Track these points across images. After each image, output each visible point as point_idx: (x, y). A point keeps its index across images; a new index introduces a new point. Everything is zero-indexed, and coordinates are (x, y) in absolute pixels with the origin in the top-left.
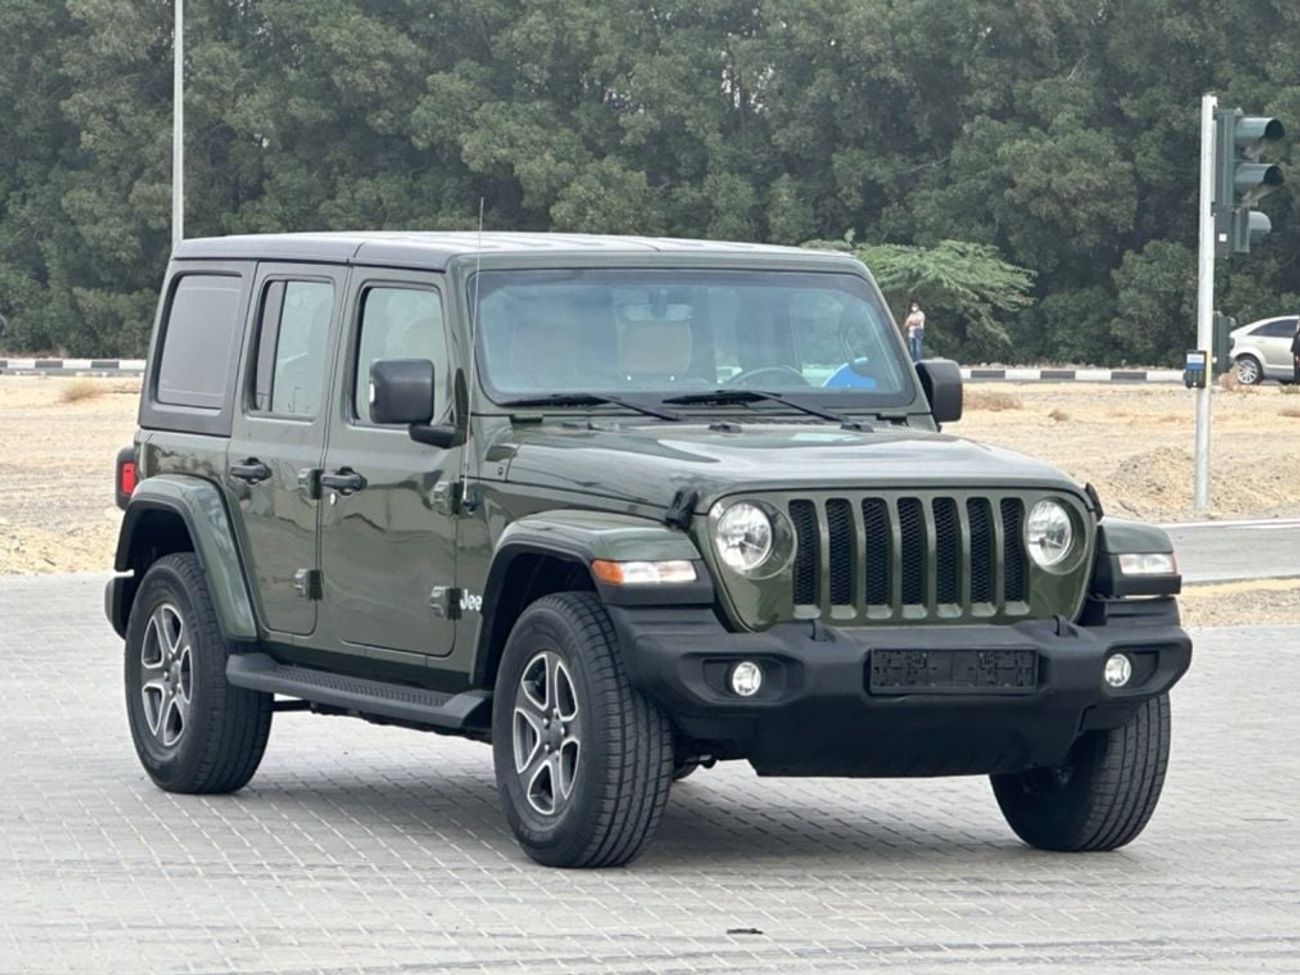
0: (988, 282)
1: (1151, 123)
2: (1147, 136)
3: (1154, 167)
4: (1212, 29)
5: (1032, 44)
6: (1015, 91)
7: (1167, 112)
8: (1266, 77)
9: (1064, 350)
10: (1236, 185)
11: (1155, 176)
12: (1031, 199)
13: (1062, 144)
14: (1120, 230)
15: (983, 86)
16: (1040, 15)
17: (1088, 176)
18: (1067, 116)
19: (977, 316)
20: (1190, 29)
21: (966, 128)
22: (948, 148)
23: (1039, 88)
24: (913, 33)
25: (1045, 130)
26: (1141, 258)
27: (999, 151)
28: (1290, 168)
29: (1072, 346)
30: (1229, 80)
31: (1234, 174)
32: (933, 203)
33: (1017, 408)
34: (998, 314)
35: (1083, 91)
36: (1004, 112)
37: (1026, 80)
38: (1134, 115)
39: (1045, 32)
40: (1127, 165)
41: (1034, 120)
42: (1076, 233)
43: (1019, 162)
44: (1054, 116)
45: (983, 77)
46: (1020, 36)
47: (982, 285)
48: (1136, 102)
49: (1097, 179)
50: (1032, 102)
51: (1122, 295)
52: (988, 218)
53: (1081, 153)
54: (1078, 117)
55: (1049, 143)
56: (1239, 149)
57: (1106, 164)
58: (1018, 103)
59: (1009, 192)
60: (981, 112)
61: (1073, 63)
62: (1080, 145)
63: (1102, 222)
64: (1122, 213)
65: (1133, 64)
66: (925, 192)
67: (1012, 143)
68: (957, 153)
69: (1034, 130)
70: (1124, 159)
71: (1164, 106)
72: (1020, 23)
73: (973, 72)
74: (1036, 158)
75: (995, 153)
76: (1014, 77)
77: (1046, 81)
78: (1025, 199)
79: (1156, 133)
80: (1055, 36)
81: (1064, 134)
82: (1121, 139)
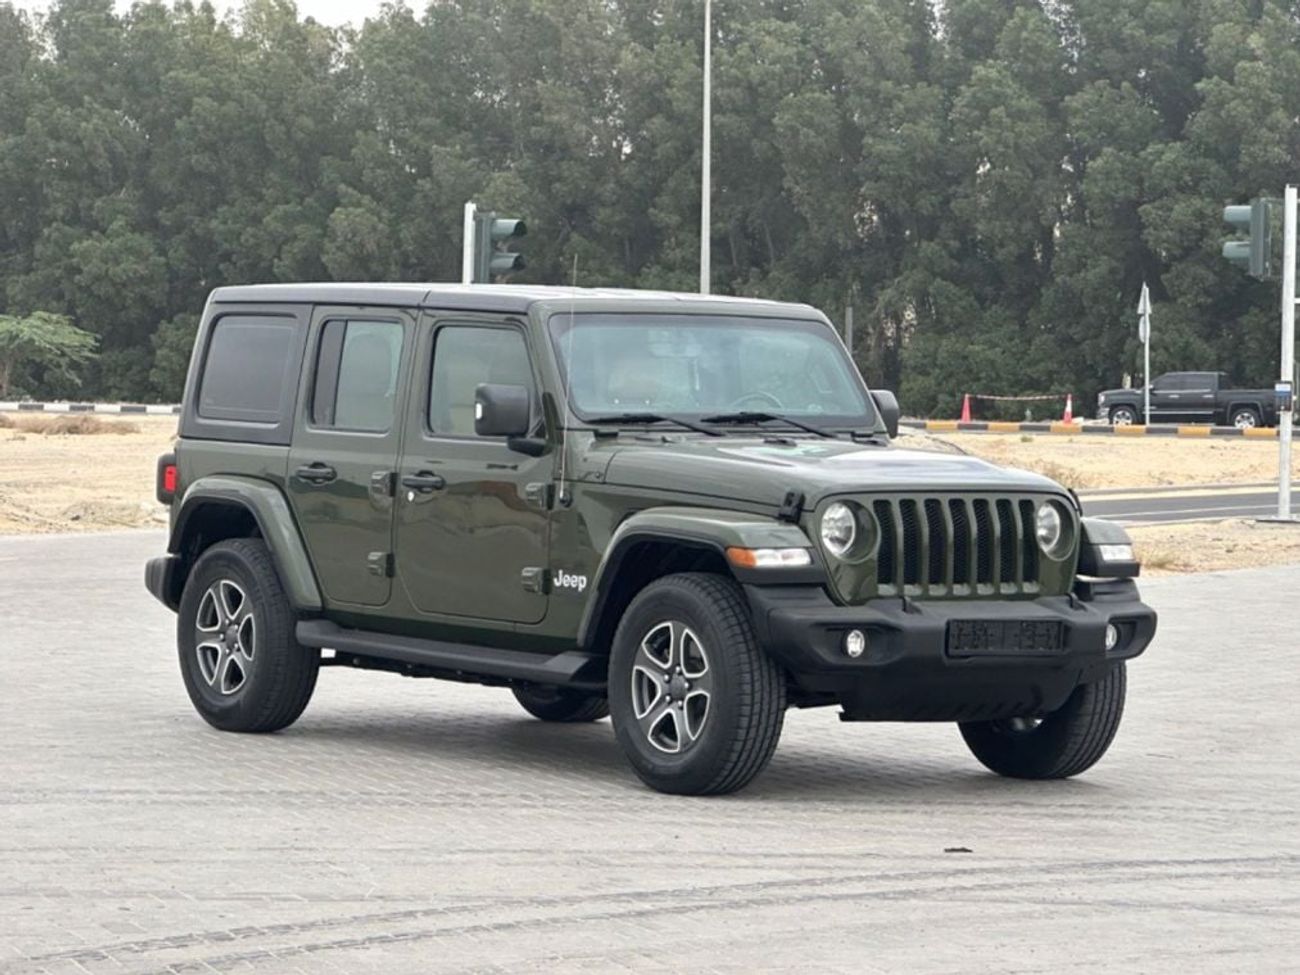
0: (66, 342)
1: (179, 228)
2: (176, 239)
3: (182, 261)
4: (225, 162)
5: (93, 170)
6: (80, 205)
7: (192, 221)
8: (261, 198)
9: (115, 392)
10: (491, 269)
11: (183, 267)
12: (93, 283)
13: (116, 244)
14: (157, 306)
15: (56, 201)
16: (101, 150)
17: (135, 266)
18: (120, 223)
19: (59, 366)
20: (209, 163)
21: (46, 231)
22: (30, 244)
23: (98, 203)
24: (6, 162)
25: (103, 232)
26: (172, 326)
27: (72, 248)
28: (282, 263)
29: (120, 389)
30: (237, 199)
31: (491, 260)
32: (20, 285)
33: (138, 432)
34: (74, 366)
35: (130, 206)
36: (74, 218)
37: (88, 196)
38: (168, 223)
39: (102, 163)
40: (162, 259)
41: (95, 226)
42: (124, 307)
43: (85, 256)
44: (110, 223)
45: (58, 195)
46: (86, 165)
47: (62, 344)
48: (170, 214)
49: (142, 269)
50: (94, 213)
51: (159, 352)
52: (60, 297)
53: (130, 250)
54: (127, 224)
55: (106, 243)
56: (494, 242)
57: (147, 259)
58: (82, 214)
59: (77, 277)
60: (56, 220)
61: (122, 186)
62: (129, 244)
63: (143, 299)
64: (158, 294)
65: (168, 185)
66: (15, 278)
67: (80, 242)
68: (38, 248)
69: (95, 233)
70: (160, 255)
71: (189, 217)
72: (85, 155)
73: (49, 190)
74: (99, 252)
75: (68, 250)
76: (80, 195)
77: (104, 198)
78: (89, 283)
79: (183, 236)
80: (110, 166)
81: (118, 236)
82: (158, 241)
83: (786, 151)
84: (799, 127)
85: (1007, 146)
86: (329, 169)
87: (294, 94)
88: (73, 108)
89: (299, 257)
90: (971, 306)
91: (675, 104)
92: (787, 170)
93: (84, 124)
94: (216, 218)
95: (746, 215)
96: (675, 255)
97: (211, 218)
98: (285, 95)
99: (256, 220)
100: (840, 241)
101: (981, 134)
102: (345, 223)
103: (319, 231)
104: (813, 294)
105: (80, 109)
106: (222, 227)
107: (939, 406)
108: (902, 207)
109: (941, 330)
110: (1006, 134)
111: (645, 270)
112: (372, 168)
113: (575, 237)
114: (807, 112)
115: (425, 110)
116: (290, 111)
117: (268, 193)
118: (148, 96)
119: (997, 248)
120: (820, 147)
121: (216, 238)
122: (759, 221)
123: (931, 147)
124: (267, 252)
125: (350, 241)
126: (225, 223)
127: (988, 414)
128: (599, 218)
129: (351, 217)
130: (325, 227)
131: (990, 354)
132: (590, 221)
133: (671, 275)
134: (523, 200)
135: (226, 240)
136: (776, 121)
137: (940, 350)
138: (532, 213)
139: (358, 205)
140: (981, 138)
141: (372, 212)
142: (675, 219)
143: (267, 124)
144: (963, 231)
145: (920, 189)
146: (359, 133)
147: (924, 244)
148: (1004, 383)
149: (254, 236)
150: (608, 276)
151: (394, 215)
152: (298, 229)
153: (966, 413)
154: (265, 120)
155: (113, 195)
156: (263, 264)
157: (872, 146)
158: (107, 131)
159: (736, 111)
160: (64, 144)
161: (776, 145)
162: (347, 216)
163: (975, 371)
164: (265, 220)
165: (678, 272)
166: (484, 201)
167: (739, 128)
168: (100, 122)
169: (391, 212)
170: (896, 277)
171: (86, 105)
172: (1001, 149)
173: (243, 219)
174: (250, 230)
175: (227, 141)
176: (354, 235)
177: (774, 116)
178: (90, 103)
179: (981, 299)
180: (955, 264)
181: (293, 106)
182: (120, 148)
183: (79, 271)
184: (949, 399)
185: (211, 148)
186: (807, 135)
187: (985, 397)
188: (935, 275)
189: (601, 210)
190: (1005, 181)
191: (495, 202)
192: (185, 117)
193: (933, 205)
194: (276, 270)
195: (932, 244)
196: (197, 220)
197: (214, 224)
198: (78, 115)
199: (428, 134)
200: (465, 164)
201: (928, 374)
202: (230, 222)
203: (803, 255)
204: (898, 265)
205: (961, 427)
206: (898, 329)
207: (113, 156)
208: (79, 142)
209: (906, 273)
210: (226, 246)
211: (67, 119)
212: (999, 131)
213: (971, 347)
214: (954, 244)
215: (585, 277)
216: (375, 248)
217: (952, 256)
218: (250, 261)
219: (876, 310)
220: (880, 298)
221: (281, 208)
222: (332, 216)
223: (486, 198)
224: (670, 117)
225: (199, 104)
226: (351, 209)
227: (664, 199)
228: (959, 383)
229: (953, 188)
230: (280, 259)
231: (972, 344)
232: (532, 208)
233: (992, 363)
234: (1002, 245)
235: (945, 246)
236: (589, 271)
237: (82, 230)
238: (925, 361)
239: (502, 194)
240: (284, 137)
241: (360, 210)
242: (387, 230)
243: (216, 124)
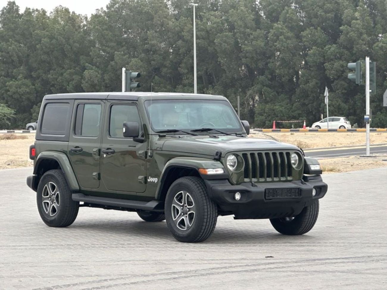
0: (6, 112)
1: (38, 77)
2: (37, 81)
3: (39, 87)
5: (13, 61)
6: (9, 71)
7: (42, 75)
8: (63, 68)
9: (21, 127)
10: (130, 87)
12: (13, 95)
13: (20, 82)
14: (32, 101)
16: (15, 55)
17: (25, 89)
18: (21, 76)
19: (4, 119)
20: (47, 58)
23: (15, 71)
25: (16, 79)
26: (37, 107)
27: (6, 84)
28: (69, 87)
29: (22, 126)
30: (56, 68)
31: (130, 85)
33: (27, 138)
34: (9, 119)
35: (24, 71)
36: (7, 75)
37: (11, 69)
38: (35, 76)
39: (15, 58)
40: (34, 87)
41: (14, 77)
42: (22, 101)
43: (10, 86)
44: (18, 76)
45: (2, 68)
46: (10, 60)
47: (5, 113)
48: (35, 73)
49: (28, 90)
50: (13, 74)
51: (33, 115)
52: (4, 99)
53: (24, 84)
54: (23, 77)
55: (17, 82)
56: (131, 79)
57: (29, 87)
58: (10, 74)
59: (8, 93)
60: (2, 76)
61: (21, 66)
62: (24, 82)
63: (28, 99)
64: (32, 97)
65: (35, 65)
67: (9, 82)
69: (13, 80)
70: (32, 86)
71: (41, 74)
72: (10, 57)
74: (14, 85)
75: (5, 85)
76: (9, 68)
77: (16, 69)
78: (12, 94)
79: (39, 80)
80: (18, 59)
81: (20, 80)
82: (32, 81)
83: (218, 50)
84: (222, 43)
85: (285, 48)
86: (83, 59)
87: (73, 37)
88: (6, 42)
89: (74, 85)
90: (275, 95)
91: (185, 37)
92: (219, 56)
93: (10, 47)
94: (50, 74)
95: (207, 69)
96: (186, 82)
97: (48, 75)
98: (70, 37)
99: (62, 74)
100: (235, 77)
101: (277, 44)
102: (88, 75)
103: (80, 77)
104: (228, 93)
105: (8, 43)
106: (51, 77)
107: (266, 125)
108: (253, 66)
109: (266, 102)
110: (284, 44)
111: (177, 86)
112: (96, 58)
113: (156, 77)
114: (224, 38)
115: (111, 41)
116: (72, 42)
117: (66, 66)
118: (28, 39)
119: (282, 78)
120: (229, 49)
121: (50, 80)
122: (211, 71)
123: (262, 48)
124: (65, 84)
125: (89, 80)
126: (52, 75)
127: (281, 127)
128: (163, 71)
129: (90, 73)
130: (82, 76)
131: (281, 109)
132: (161, 73)
133: (185, 88)
134: (141, 66)
135: (53, 81)
136: (215, 41)
137: (266, 108)
138: (143, 70)
139: (92, 69)
140: (277, 45)
141: (96, 71)
142: (186, 71)
143: (65, 46)
144: (272, 73)
145: (259, 60)
146: (92, 48)
147: (260, 77)
148: (285, 117)
149: (61, 79)
150: (166, 88)
151: (102, 72)
152: (74, 77)
153: (274, 126)
154: (64, 45)
155: (19, 68)
156: (64, 88)
157: (244, 48)
158: (17, 49)
159: (203, 38)
160: (4, 53)
161: (215, 48)
162: (89, 72)
163: (277, 114)
164: (64, 74)
165: (187, 87)
166: (129, 67)
167: (204, 43)
168: (15, 47)
169: (102, 71)
170: (252, 86)
171: (10, 42)
172: (283, 48)
173: (58, 74)
174: (60, 78)
175: (53, 51)
176: (91, 78)
177: (215, 40)
178: (11, 41)
179: (278, 93)
180: (270, 82)
181: (73, 40)
182: (20, 54)
183: (9, 91)
184: (269, 123)
185: (47, 53)
186: (224, 45)
187: (280, 121)
188: (264, 86)
189: (164, 69)
190: (284, 58)
191: (132, 67)
192: (39, 45)
193: (263, 65)
194: (68, 89)
195: (263, 77)
196: (44, 75)
197: (49, 76)
198: (8, 45)
199: (112, 48)
200: (125, 57)
201: (263, 115)
202: (54, 75)
203: (225, 81)
204: (253, 83)
205: (273, 131)
206: (254, 102)
207: (19, 57)
208: (8, 53)
209: (255, 85)
210: (53, 82)
211: (5, 46)
212: (282, 43)
213: (275, 107)
214: (270, 77)
215: (160, 89)
216: (97, 82)
217: (269, 80)
218: (60, 87)
219: (247, 97)
220: (248, 93)
221: (69, 70)
222: (84, 73)
223: (130, 66)
224: (184, 40)
225: (43, 41)
226: (90, 71)
227: (183, 65)
228: (272, 118)
229: (269, 60)
230: (69, 86)
231: (275, 106)
232: (144, 69)
233: (281, 111)
234: (284, 77)
235: (267, 77)
236: (161, 87)
237: (9, 79)
238: (262, 111)
239: (135, 65)
240: (70, 50)
241: (92, 71)
242: (101, 77)
243: (48, 46)
